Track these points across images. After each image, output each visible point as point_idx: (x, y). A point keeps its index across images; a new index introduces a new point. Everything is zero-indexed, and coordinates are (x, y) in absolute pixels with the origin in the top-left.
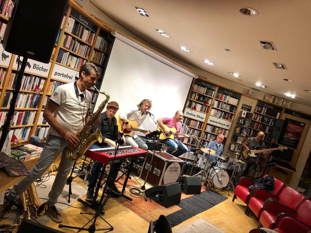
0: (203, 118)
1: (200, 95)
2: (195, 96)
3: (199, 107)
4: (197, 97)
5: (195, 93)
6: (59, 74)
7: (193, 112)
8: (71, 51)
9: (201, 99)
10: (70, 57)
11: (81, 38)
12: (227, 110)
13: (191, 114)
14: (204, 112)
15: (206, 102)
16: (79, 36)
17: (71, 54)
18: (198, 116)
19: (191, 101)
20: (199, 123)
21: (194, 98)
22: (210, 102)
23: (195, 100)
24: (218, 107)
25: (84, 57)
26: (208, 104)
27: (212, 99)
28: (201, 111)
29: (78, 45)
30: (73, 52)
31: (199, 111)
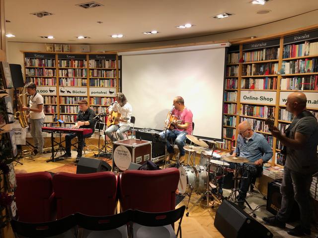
0: (271, 100)
1: (258, 65)
2: (251, 70)
3: (260, 83)
4: (254, 70)
5: (251, 65)
6: (95, 93)
7: (253, 94)
8: (100, 78)
9: (262, 69)
10: (101, 81)
11: (105, 67)
12: (309, 71)
13: (251, 98)
14: (271, 88)
15: (271, 72)
16: (103, 67)
17: (100, 79)
18: (262, 98)
19: (247, 79)
20: (266, 109)
21: (251, 73)
22: (276, 68)
23: (252, 76)
24: (294, 72)
25: (113, 78)
26: (273, 74)
27: (277, 62)
28: (265, 88)
29: (104, 72)
30: (102, 78)
31: (262, 89)
